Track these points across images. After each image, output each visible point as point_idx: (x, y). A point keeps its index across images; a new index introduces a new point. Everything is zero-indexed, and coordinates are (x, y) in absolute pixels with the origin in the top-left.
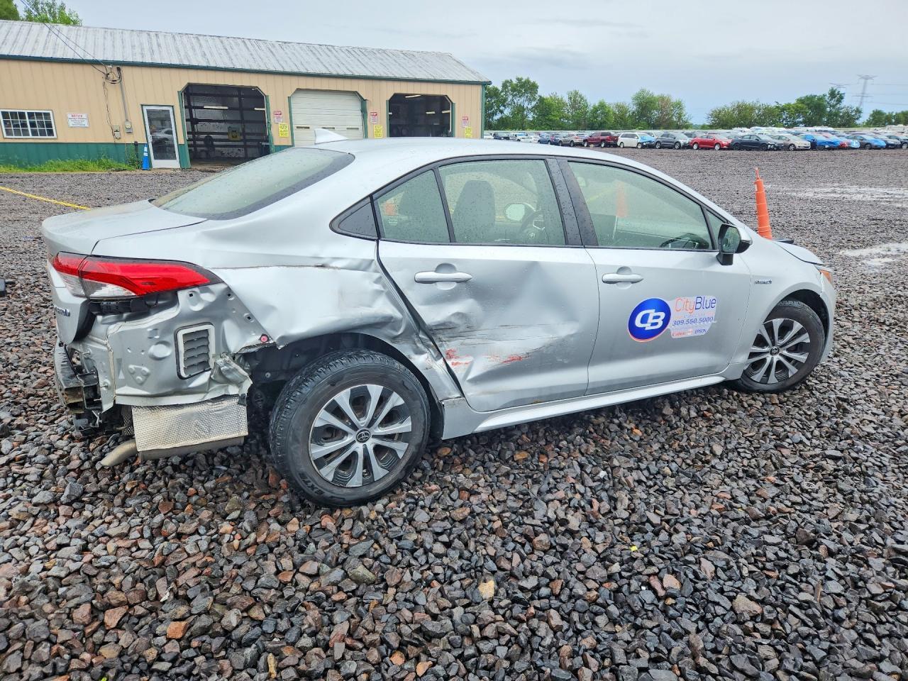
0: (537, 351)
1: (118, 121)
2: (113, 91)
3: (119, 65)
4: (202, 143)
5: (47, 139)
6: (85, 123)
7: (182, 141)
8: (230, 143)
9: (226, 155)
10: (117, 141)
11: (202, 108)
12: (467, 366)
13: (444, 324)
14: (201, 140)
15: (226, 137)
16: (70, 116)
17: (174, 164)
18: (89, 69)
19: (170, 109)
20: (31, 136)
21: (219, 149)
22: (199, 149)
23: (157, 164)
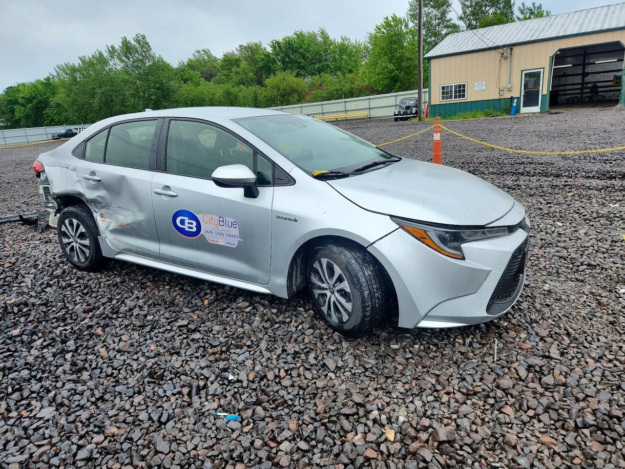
0: (130, 224)
1: (504, 84)
2: (505, 64)
3: (511, 46)
4: (589, 90)
5: (462, 100)
6: (484, 88)
7: (545, 92)
8: (612, 88)
9: (607, 98)
10: (501, 97)
11: (594, 63)
12: (108, 224)
13: (94, 200)
14: (588, 88)
15: (611, 83)
16: (476, 84)
17: (536, 109)
18: (493, 52)
19: (542, 70)
20: (453, 99)
21: (602, 93)
22: (584, 95)
23: (524, 110)
